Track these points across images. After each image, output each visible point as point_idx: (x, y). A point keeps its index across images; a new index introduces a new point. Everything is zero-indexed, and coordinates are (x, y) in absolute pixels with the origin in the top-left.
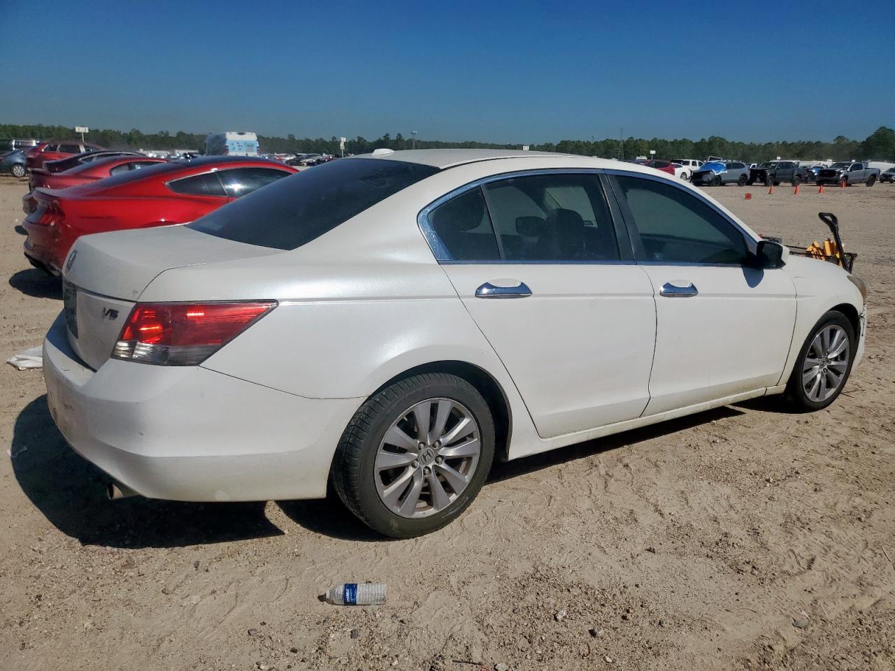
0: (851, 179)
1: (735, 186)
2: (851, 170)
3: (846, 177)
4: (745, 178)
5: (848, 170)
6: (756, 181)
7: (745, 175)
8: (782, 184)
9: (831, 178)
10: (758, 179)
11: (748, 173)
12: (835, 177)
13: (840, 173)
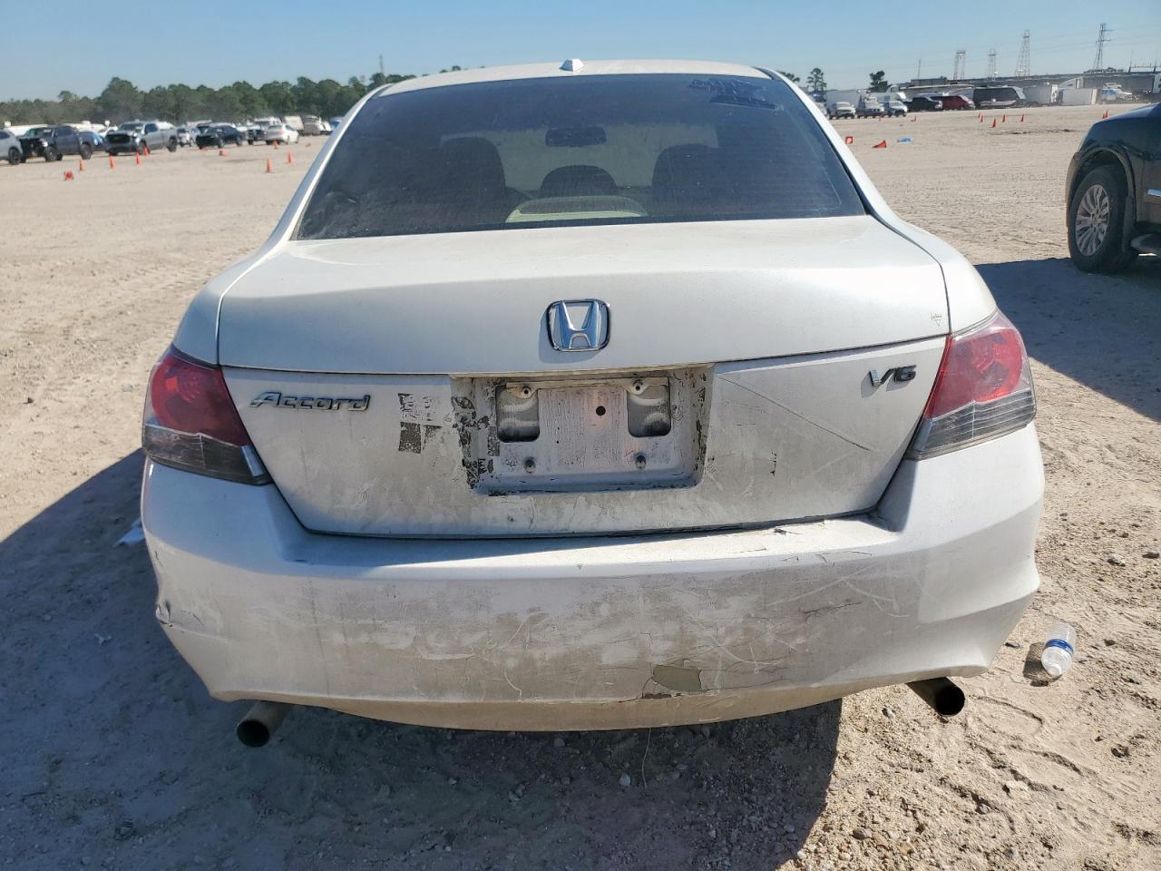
0: (151, 143)
1: (6, 165)
2: (146, 132)
3: (143, 141)
4: (16, 152)
5: (143, 132)
6: (31, 156)
7: (14, 148)
8: (64, 158)
9: (124, 145)
10: (33, 153)
11: (18, 145)
12: (130, 143)
13: (134, 138)
